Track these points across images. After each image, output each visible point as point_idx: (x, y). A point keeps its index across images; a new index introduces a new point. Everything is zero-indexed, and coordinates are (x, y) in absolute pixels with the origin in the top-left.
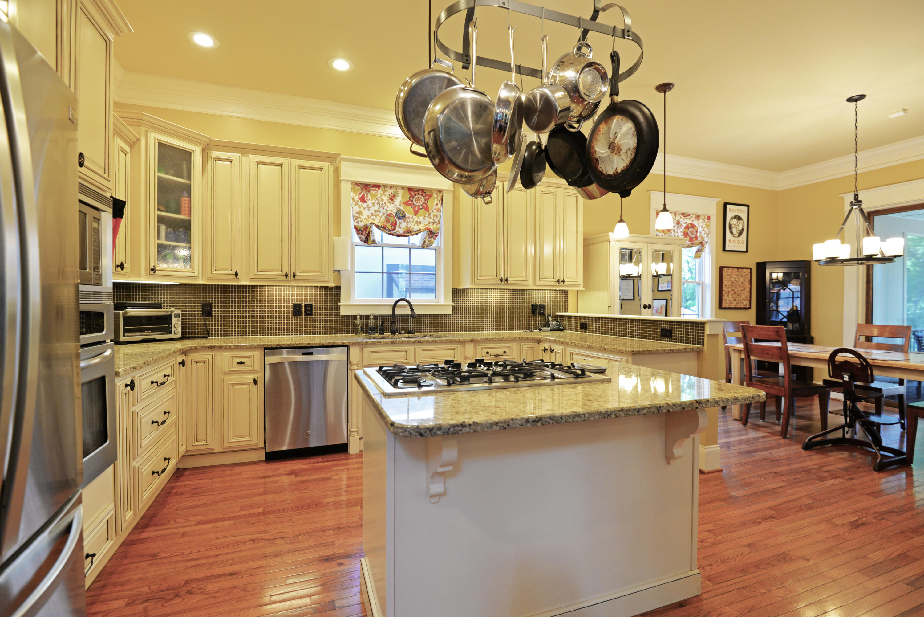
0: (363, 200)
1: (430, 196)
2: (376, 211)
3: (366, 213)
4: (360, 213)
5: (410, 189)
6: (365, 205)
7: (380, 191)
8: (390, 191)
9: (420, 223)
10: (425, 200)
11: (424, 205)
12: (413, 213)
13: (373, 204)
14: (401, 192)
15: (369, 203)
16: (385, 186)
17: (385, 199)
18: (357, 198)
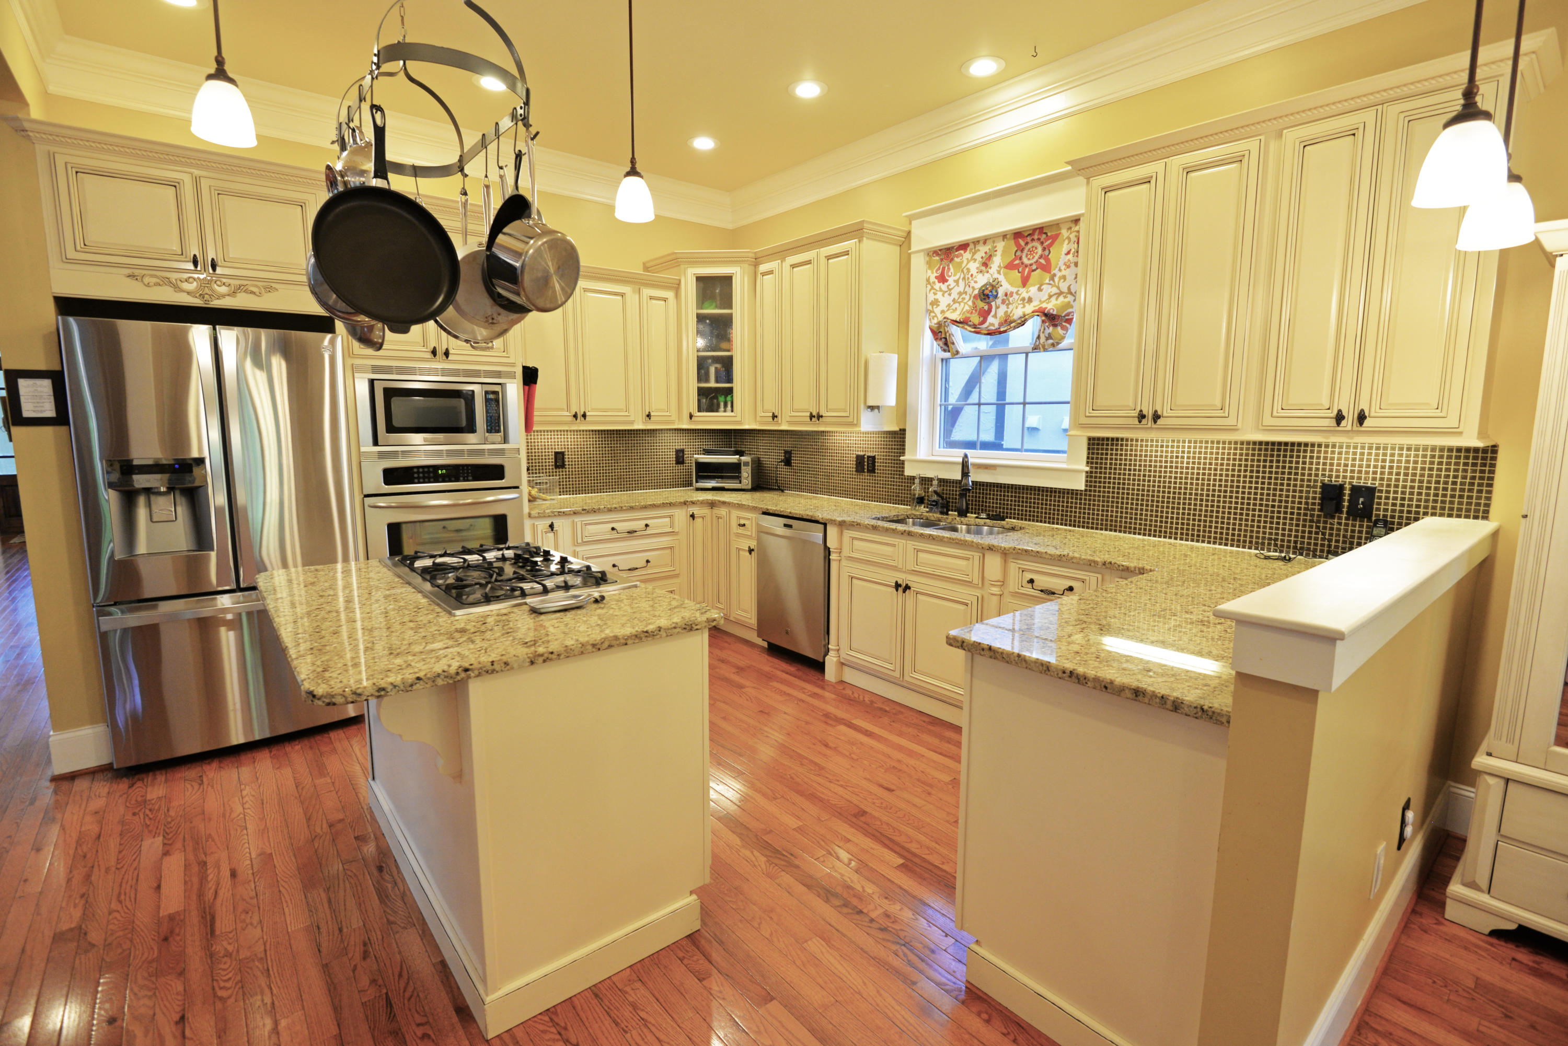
0: (942, 279)
1: (1055, 238)
2: (960, 294)
3: (944, 301)
4: (935, 303)
5: (1018, 235)
6: (944, 287)
7: (967, 255)
8: (983, 250)
9: (1030, 300)
10: (1044, 249)
11: (1042, 261)
12: (1019, 282)
13: (957, 282)
14: (1000, 245)
15: (951, 281)
16: (976, 242)
17: (974, 267)
18: (933, 276)
